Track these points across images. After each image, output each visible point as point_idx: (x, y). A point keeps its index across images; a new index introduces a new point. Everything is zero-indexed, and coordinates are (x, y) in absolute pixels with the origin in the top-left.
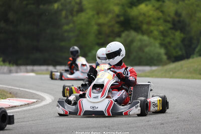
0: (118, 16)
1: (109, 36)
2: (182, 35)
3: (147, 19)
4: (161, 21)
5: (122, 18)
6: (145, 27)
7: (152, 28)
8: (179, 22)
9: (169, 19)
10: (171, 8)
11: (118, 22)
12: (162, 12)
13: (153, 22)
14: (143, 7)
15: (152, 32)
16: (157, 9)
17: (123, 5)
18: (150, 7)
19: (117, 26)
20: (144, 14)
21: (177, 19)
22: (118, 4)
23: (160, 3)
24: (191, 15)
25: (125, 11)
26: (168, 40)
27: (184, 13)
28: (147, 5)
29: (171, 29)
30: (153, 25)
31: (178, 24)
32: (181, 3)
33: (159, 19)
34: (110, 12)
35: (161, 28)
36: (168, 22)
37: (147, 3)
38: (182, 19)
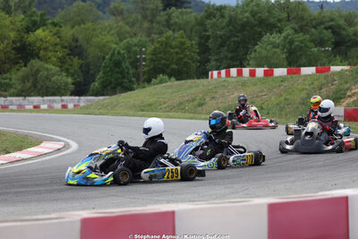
0: (14, 42)
1: (5, 63)
2: (81, 62)
3: (44, 45)
4: (59, 47)
5: (18, 44)
6: (42, 53)
7: (50, 54)
8: (76, 47)
9: (66, 44)
10: (68, 32)
11: (14, 49)
12: (59, 37)
13: (51, 48)
14: (40, 32)
15: (49, 58)
16: (55, 34)
17: (18, 31)
18: (47, 32)
19: (13, 52)
20: (41, 40)
21: (74, 44)
22: (13, 30)
23: (58, 28)
24: (88, 40)
25: (23, 37)
26: (66, 66)
27: (80, 37)
28: (44, 31)
29: (69, 55)
30: (51, 51)
31: (75, 49)
32: (76, 27)
33: (56, 44)
34: (5, 38)
35: (59, 54)
36: (66, 48)
37: (45, 28)
38: (79, 44)
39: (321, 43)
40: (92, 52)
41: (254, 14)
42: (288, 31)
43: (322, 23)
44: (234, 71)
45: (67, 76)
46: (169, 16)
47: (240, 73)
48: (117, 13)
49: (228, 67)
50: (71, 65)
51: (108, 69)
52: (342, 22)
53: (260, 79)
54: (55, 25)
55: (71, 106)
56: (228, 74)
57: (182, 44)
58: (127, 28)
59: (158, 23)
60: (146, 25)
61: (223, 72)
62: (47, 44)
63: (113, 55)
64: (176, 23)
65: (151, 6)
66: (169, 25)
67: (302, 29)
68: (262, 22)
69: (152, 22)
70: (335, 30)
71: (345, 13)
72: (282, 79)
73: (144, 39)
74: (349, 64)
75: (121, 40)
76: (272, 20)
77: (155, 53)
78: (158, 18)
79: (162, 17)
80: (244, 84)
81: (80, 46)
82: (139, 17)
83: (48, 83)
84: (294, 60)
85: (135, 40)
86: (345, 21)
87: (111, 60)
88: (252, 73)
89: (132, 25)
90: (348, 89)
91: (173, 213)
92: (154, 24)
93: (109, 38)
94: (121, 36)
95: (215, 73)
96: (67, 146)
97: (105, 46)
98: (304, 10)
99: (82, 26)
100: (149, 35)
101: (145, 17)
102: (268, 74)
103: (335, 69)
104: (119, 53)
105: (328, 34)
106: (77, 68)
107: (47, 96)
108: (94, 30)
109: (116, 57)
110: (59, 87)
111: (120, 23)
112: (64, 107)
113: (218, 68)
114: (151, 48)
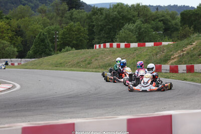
2: (22, 39)
4: (10, 31)
7: (5, 35)
8: (19, 31)
9: (14, 29)
10: (15, 23)
12: (10, 25)
13: (5, 31)
15: (4, 37)
16: (8, 24)
21: (18, 29)
23: (9, 20)
24: (26, 27)
26: (14, 42)
27: (22, 26)
29: (15, 35)
30: (5, 33)
31: (19, 32)
32: (20, 20)
33: (8, 29)
35: (10, 35)
36: (13, 31)
37: (2, 20)
38: (21, 29)
39: (157, 29)
40: (28, 34)
41: (119, 13)
42: (138, 22)
43: (157, 18)
44: (108, 45)
45: (14, 47)
46: (72, 13)
47: (111, 46)
48: (42, 12)
49: (105, 42)
50: (16, 41)
51: (37, 43)
52: (168, 17)
53: (122, 49)
54: (7, 18)
55: (16, 64)
56: (105, 46)
57: (79, 29)
58: (48, 20)
59: (66, 17)
60: (59, 18)
61: (102, 45)
62: (3, 29)
63: (40, 35)
64: (75, 18)
65: (62, 8)
66: (71, 18)
67: (146, 21)
68: (124, 17)
69: (62, 17)
70: (165, 22)
71: (170, 12)
72: (135, 49)
73: (58, 26)
74: (173, 41)
75: (45, 27)
76: (129, 16)
77: (64, 34)
78: (65, 15)
79: (68, 14)
80: (114, 52)
81: (22, 30)
82: (55, 14)
83: (3, 51)
84: (141, 38)
85: (53, 27)
86: (170, 16)
87: (39, 38)
88: (118, 46)
89: (51, 18)
90: (172, 55)
91: (74, 124)
92: (63, 18)
93: (38, 26)
94: (45, 25)
95: (98, 46)
96: (14, 87)
97: (35, 30)
98: (147, 10)
99: (23, 19)
100: (60, 24)
101: (58, 14)
102: (127, 46)
103: (164, 43)
104: (43, 34)
105: (161, 24)
106: (20, 43)
107: (3, 58)
108: (29, 21)
109: (42, 37)
110: (10, 54)
111: (44, 18)
112: (13, 64)
113: (99, 43)
114: (61, 32)
